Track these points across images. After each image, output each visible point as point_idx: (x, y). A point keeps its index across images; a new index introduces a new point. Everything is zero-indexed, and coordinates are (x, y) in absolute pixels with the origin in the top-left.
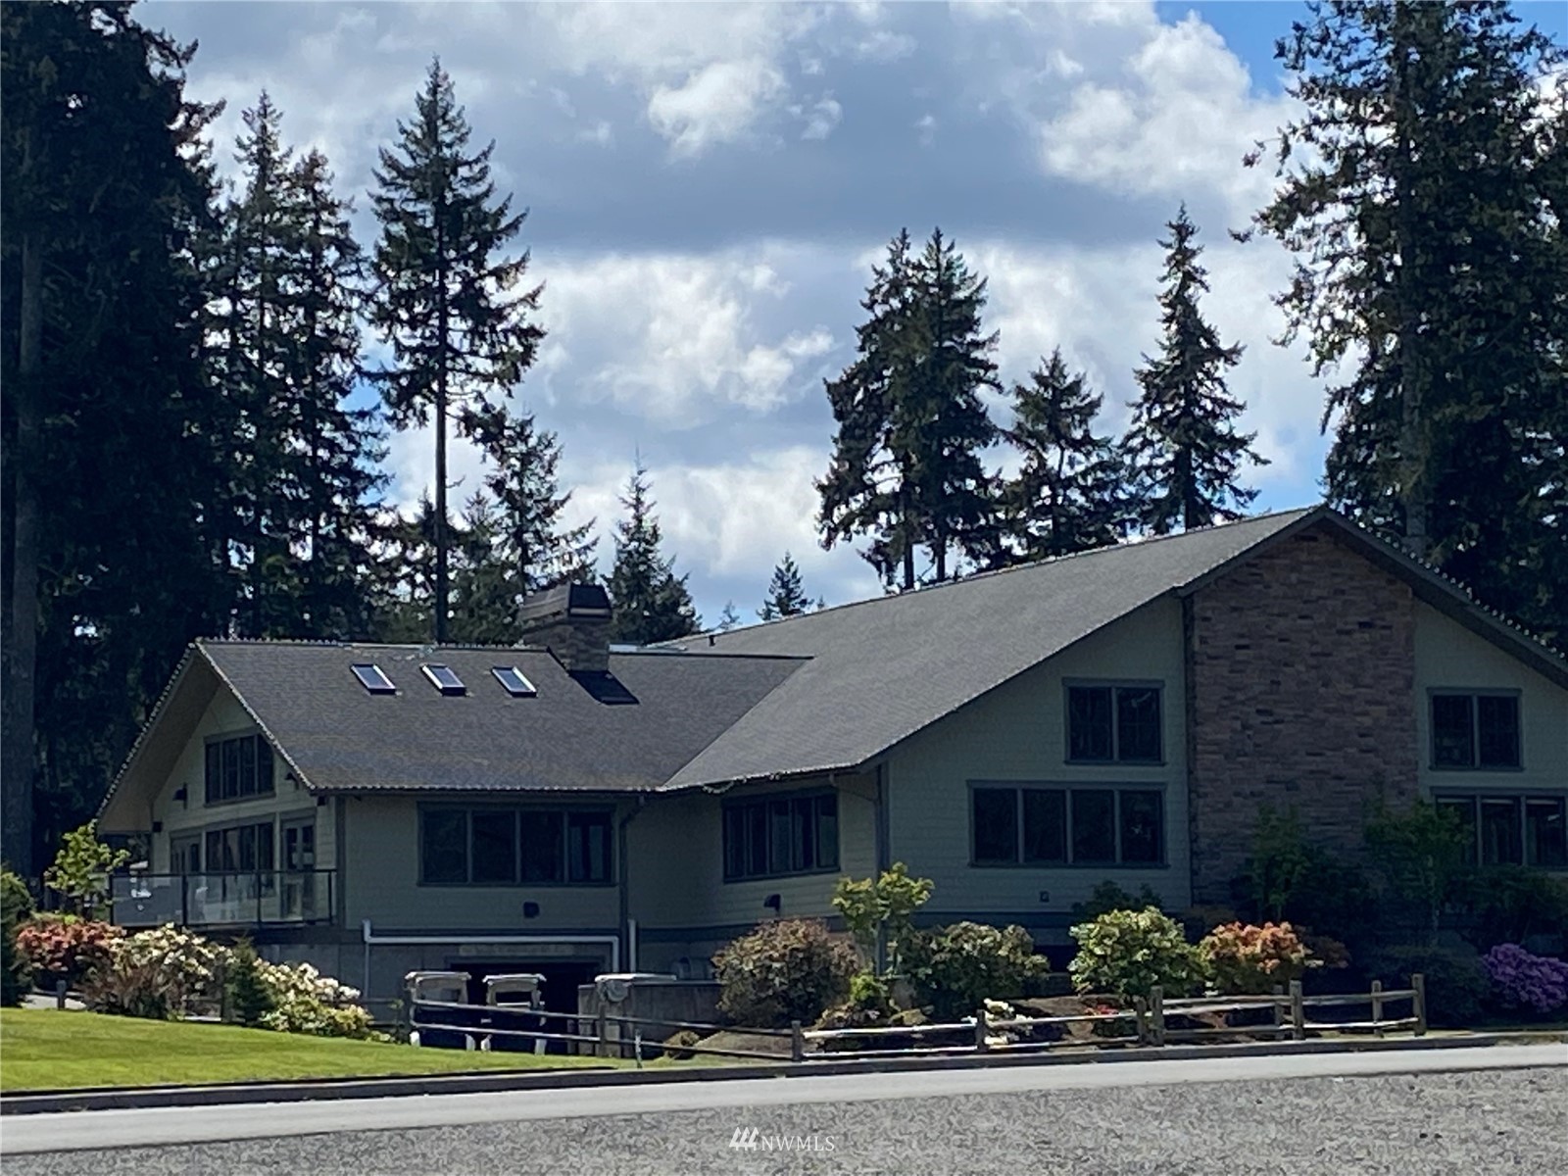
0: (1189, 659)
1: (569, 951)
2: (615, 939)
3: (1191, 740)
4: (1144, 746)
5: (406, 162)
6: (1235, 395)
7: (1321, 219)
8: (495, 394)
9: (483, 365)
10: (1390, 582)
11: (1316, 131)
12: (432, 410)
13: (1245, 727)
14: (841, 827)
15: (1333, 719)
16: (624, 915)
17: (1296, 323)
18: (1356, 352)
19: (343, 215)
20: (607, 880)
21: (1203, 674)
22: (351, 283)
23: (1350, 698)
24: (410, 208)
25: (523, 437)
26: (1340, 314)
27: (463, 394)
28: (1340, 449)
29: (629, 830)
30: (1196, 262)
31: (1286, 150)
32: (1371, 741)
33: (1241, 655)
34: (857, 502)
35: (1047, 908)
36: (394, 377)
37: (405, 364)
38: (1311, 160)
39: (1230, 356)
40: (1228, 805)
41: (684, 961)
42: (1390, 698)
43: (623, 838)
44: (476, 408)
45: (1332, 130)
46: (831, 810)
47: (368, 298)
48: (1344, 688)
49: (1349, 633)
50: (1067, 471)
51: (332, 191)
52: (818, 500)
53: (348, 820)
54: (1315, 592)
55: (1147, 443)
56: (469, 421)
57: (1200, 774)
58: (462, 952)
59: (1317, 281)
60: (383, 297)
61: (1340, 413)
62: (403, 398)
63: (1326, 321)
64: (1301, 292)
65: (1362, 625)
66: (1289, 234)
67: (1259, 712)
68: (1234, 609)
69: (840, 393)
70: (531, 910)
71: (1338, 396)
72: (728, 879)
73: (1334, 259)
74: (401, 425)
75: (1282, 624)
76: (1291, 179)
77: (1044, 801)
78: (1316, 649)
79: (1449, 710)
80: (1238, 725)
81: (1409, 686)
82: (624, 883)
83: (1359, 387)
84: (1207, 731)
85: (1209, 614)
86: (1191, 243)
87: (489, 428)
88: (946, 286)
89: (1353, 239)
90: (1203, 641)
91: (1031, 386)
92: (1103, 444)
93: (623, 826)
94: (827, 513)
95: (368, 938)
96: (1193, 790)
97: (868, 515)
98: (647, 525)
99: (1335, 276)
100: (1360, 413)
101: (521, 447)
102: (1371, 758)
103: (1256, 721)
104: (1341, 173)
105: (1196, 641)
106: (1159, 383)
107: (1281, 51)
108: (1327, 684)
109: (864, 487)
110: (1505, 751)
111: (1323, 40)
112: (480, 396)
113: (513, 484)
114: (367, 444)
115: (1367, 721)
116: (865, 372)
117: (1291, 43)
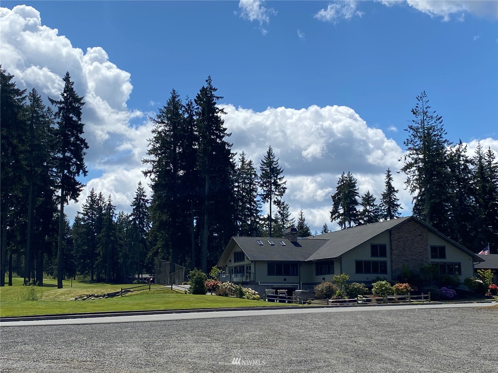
0: (391, 241)
1: (291, 286)
2: (298, 285)
3: (391, 254)
4: (384, 254)
5: (265, 162)
6: (397, 198)
7: (411, 170)
8: (279, 198)
9: (277, 193)
10: (424, 228)
11: (410, 156)
12: (269, 200)
14: (335, 267)
15: (414, 250)
16: (300, 281)
18: (417, 191)
19: (255, 170)
20: (297, 275)
21: (393, 243)
22: (256, 180)
23: (417, 247)
24: (266, 169)
25: (283, 204)
26: (415, 185)
27: (274, 198)
28: (415, 206)
29: (301, 268)
30: (391, 176)
31: (406, 159)
32: (421, 254)
33: (399, 240)
34: (337, 215)
35: (367, 280)
36: (263, 195)
37: (265, 193)
38: (410, 160)
39: (397, 191)
40: (398, 264)
41: (309, 288)
42: (424, 247)
43: (300, 269)
44: (276, 200)
45: (413, 156)
46: (333, 264)
47: (259, 183)
48: (416, 245)
49: (417, 236)
50: (370, 210)
51: (254, 166)
52: (330, 214)
53: (256, 265)
55: (383, 205)
56: (275, 202)
57: (393, 259)
58: (274, 286)
59: (411, 179)
60: (262, 183)
61: (415, 201)
62: (265, 198)
63: (412, 186)
64: (408, 181)
65: (419, 235)
66: (406, 172)
68: (398, 232)
69: (334, 197)
70: (285, 280)
71: (415, 198)
72: (317, 275)
73: (414, 176)
74: (264, 203)
75: (406, 235)
76: (406, 163)
77: (367, 263)
78: (412, 239)
79: (434, 249)
80: (399, 251)
81: (427, 245)
82: (300, 275)
83: (418, 196)
84: (394, 252)
85: (394, 233)
86: (390, 174)
87: (278, 203)
88: (351, 180)
89: (417, 173)
90: (393, 238)
91: (364, 196)
92: (376, 205)
93: (300, 266)
94: (332, 216)
95: (259, 284)
96: (392, 261)
97: (338, 217)
98: (303, 218)
99: (414, 179)
100: (418, 201)
101: (283, 206)
102: (421, 257)
103: (402, 250)
104: (415, 162)
105: (392, 238)
106: (385, 196)
107: (405, 143)
108: (413, 245)
109: (337, 212)
110: (443, 256)
111: (411, 141)
112: (277, 198)
113: (282, 212)
114: (259, 206)
115: (420, 251)
116: (338, 194)
117: (406, 142)
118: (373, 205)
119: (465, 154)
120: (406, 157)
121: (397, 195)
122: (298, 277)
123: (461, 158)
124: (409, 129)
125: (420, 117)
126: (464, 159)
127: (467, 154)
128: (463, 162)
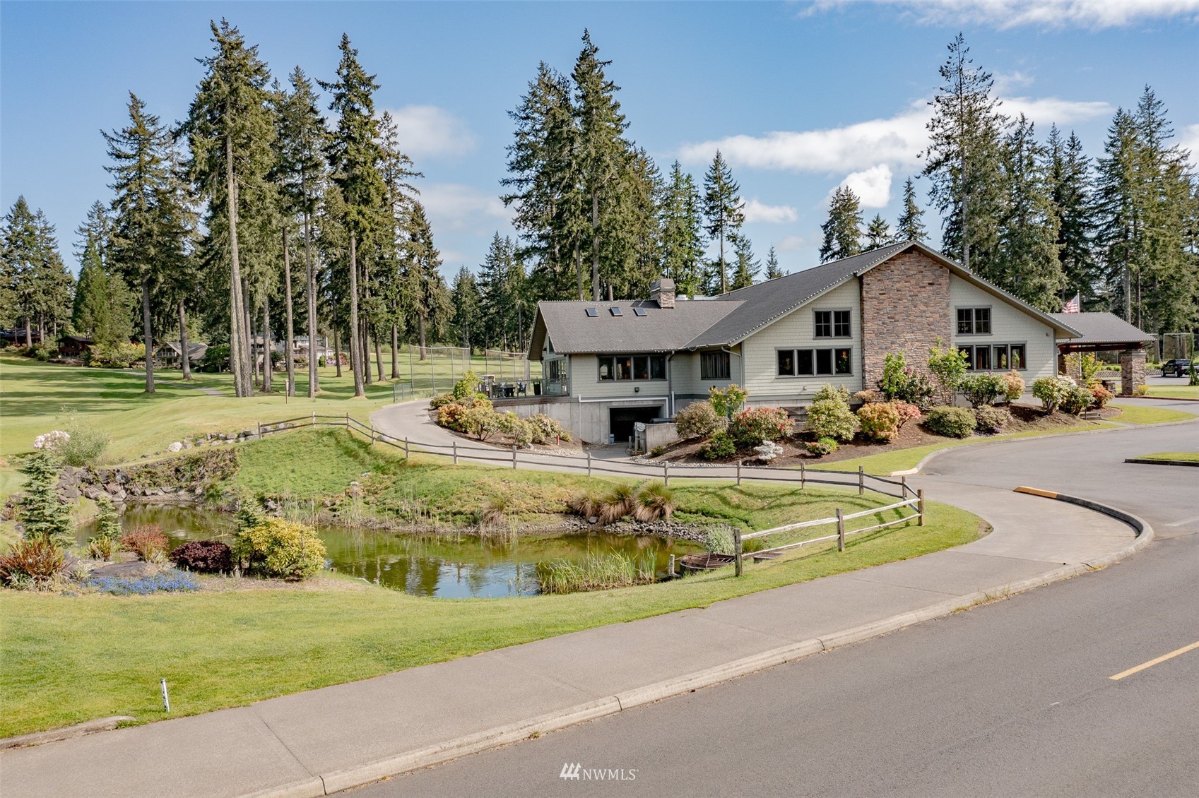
0: (862, 300)
1: (651, 403)
2: (667, 398)
3: (862, 329)
4: (844, 331)
5: (711, 175)
6: (923, 223)
7: (940, 172)
8: (735, 231)
9: (732, 223)
10: (941, 267)
11: (938, 147)
12: (720, 235)
13: (883, 323)
14: (731, 364)
15: (918, 319)
16: (670, 390)
17: (933, 200)
18: (951, 207)
19: (697, 189)
20: (664, 378)
21: (867, 305)
22: (699, 205)
23: (924, 311)
24: (713, 186)
25: (742, 240)
26: (945, 196)
27: (727, 231)
28: (946, 233)
29: (672, 362)
30: (913, 191)
31: (929, 153)
32: (932, 327)
33: (882, 297)
34: (829, 253)
35: (805, 392)
36: (710, 228)
37: (713, 224)
38: (936, 155)
39: (921, 213)
40: (876, 353)
42: (940, 311)
43: (670, 367)
44: (730, 234)
45: (943, 147)
46: (728, 357)
47: (703, 209)
48: (923, 308)
49: (924, 287)
50: (881, 244)
51: (694, 183)
52: (820, 253)
54: (912, 272)
55: (901, 236)
56: (729, 237)
57: (866, 342)
58: (613, 404)
59: (939, 188)
60: (707, 209)
61: (947, 223)
62: (713, 232)
63: (941, 199)
64: (934, 191)
65: (930, 284)
66: (930, 175)
67: (889, 318)
68: (879, 280)
69: (825, 227)
70: (637, 390)
71: (946, 219)
72: (703, 378)
73: (943, 182)
74: (712, 238)
75: (898, 285)
76: (930, 161)
77: (805, 355)
78: (912, 293)
79: (963, 314)
80: (880, 323)
81: (948, 306)
82: (670, 378)
83: (952, 216)
84: (868, 325)
85: (869, 282)
86: (911, 186)
87: (733, 238)
88: (849, 200)
89: (948, 176)
90: (867, 292)
91: (872, 223)
93: (669, 360)
94: (822, 256)
95: (580, 401)
96: (862, 347)
97: (832, 256)
98: (774, 260)
99: (943, 187)
100: (952, 223)
101: (742, 244)
102: (933, 333)
103: (888, 321)
104: (945, 158)
105: (864, 292)
106: (905, 221)
107: (928, 126)
108: (915, 307)
109: (831, 249)
110: (985, 328)
111: (939, 122)
112: (731, 231)
113: (741, 252)
114: (704, 244)
115: (931, 319)
116: (831, 222)
117: (931, 124)
118: (886, 236)
119: (1030, 138)
120: (931, 151)
121: (923, 219)
122: (667, 382)
123: (1025, 146)
124: (935, 102)
125: (955, 80)
126: (1030, 146)
127: (1034, 138)
128: (1027, 153)
